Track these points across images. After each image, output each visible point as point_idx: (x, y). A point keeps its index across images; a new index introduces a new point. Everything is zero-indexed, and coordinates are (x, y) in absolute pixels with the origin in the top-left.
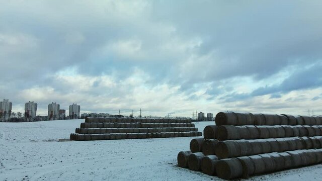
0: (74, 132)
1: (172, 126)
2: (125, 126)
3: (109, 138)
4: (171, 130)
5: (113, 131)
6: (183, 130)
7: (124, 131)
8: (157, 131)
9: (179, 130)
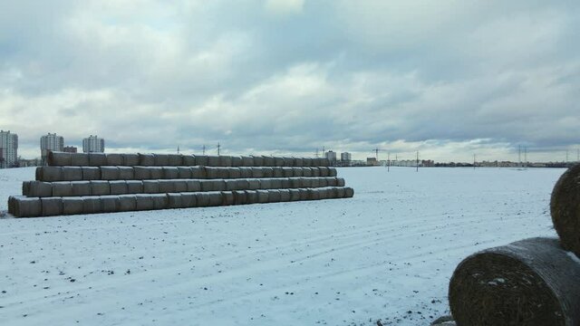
0: (18, 193)
1: (284, 174)
2: (164, 174)
3: (117, 208)
4: (283, 185)
5: (128, 189)
6: (311, 184)
7: (160, 189)
8: (247, 186)
9: (301, 184)
